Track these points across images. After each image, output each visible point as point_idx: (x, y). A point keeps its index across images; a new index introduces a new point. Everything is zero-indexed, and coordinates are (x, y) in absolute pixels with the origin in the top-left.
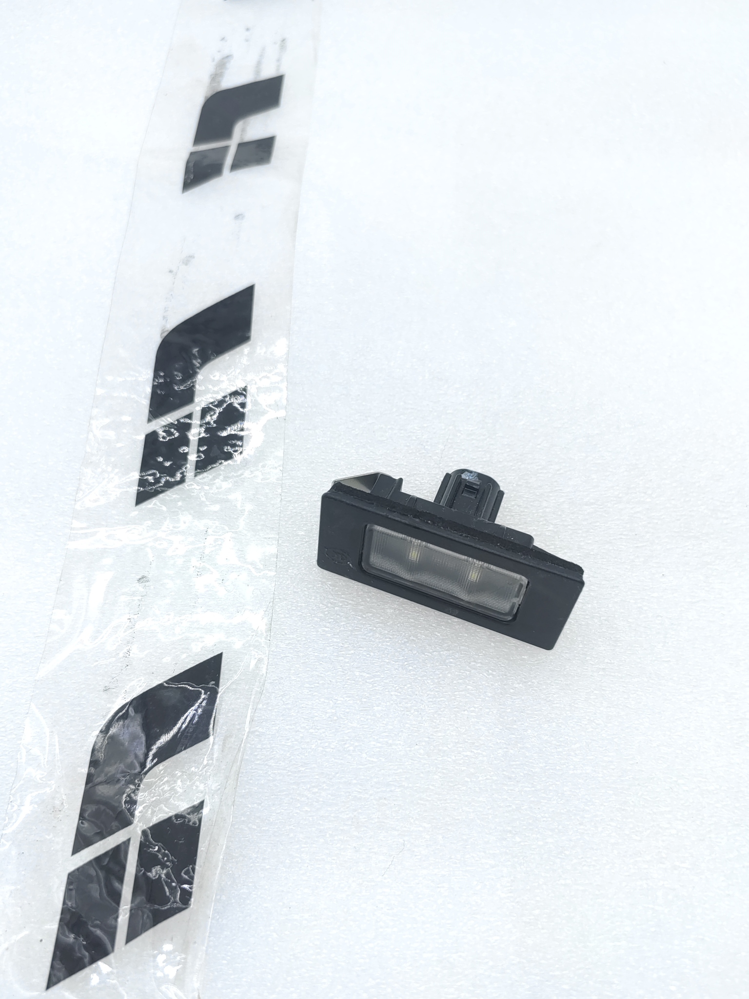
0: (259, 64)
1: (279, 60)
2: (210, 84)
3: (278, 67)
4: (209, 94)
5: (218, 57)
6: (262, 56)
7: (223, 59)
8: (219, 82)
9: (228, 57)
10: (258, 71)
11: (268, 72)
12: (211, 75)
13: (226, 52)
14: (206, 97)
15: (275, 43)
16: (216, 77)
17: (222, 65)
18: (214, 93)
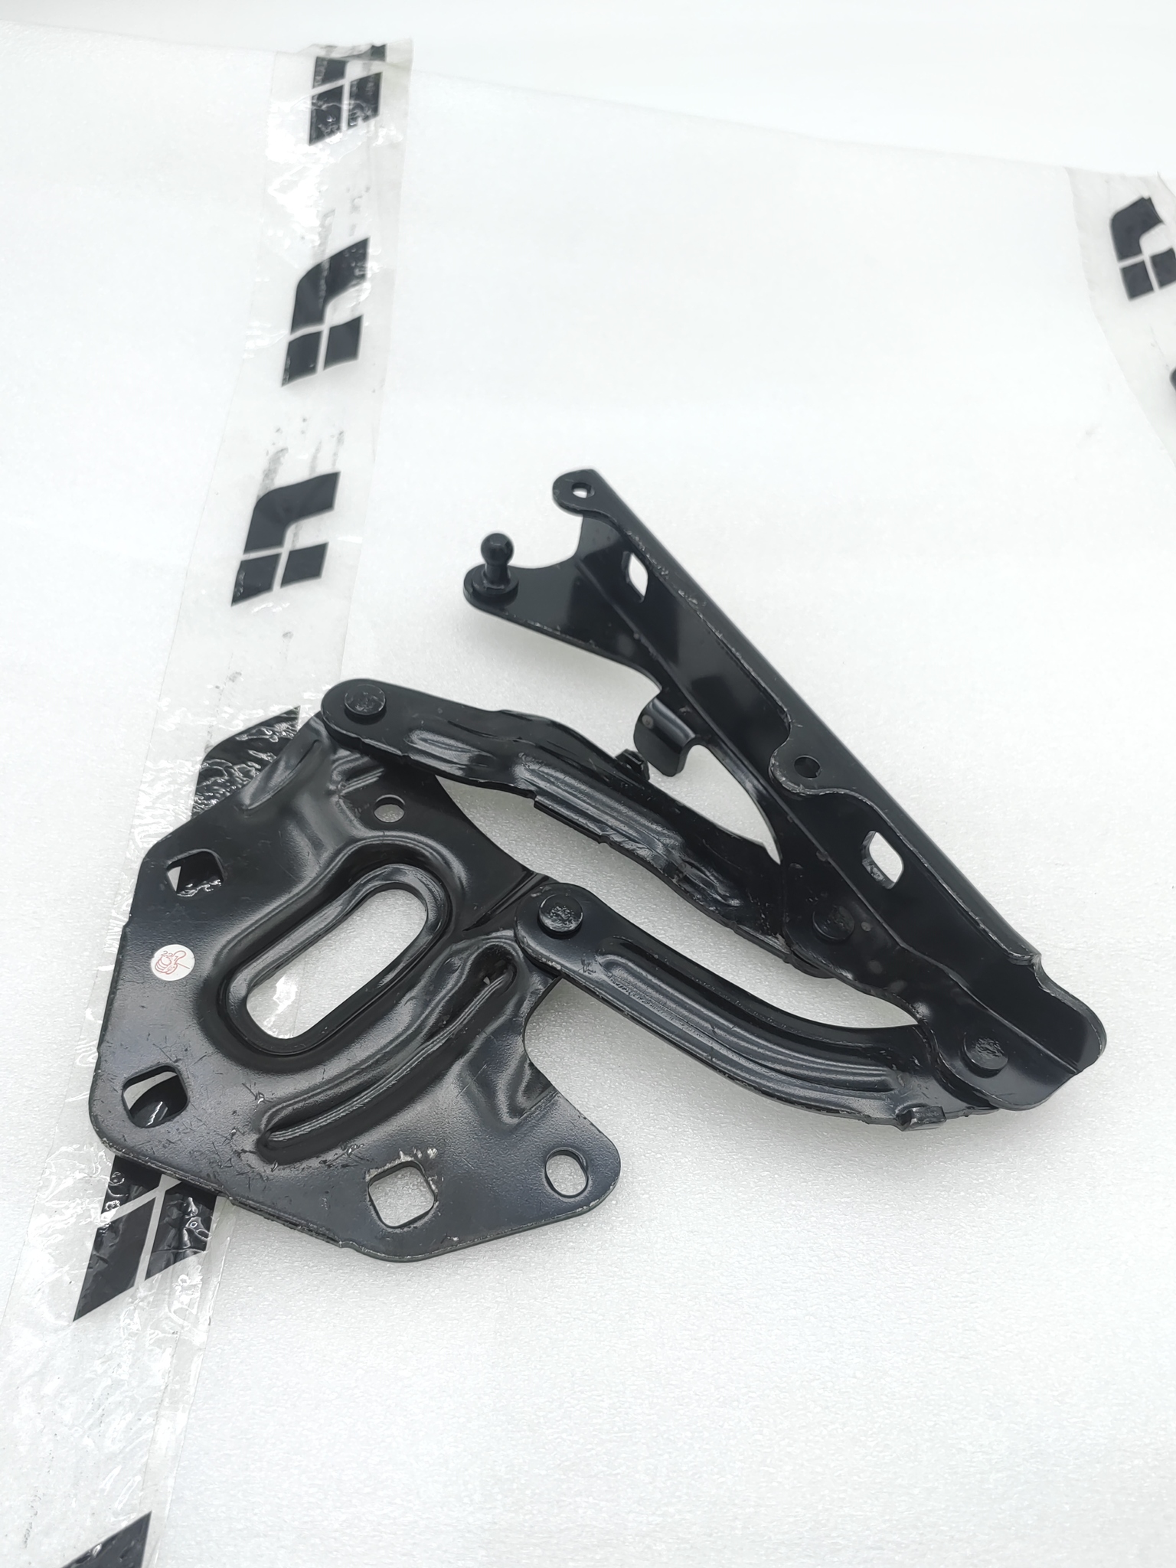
0: (315, 458)
1: (335, 454)
2: (263, 480)
3: (334, 464)
4: (262, 494)
5: (272, 450)
6: (318, 450)
7: (278, 452)
8: (272, 480)
9: (283, 450)
10: (313, 468)
11: (324, 469)
12: (265, 471)
13: (281, 445)
14: (258, 496)
15: (332, 436)
16: (269, 474)
17: (276, 459)
18: (267, 492)
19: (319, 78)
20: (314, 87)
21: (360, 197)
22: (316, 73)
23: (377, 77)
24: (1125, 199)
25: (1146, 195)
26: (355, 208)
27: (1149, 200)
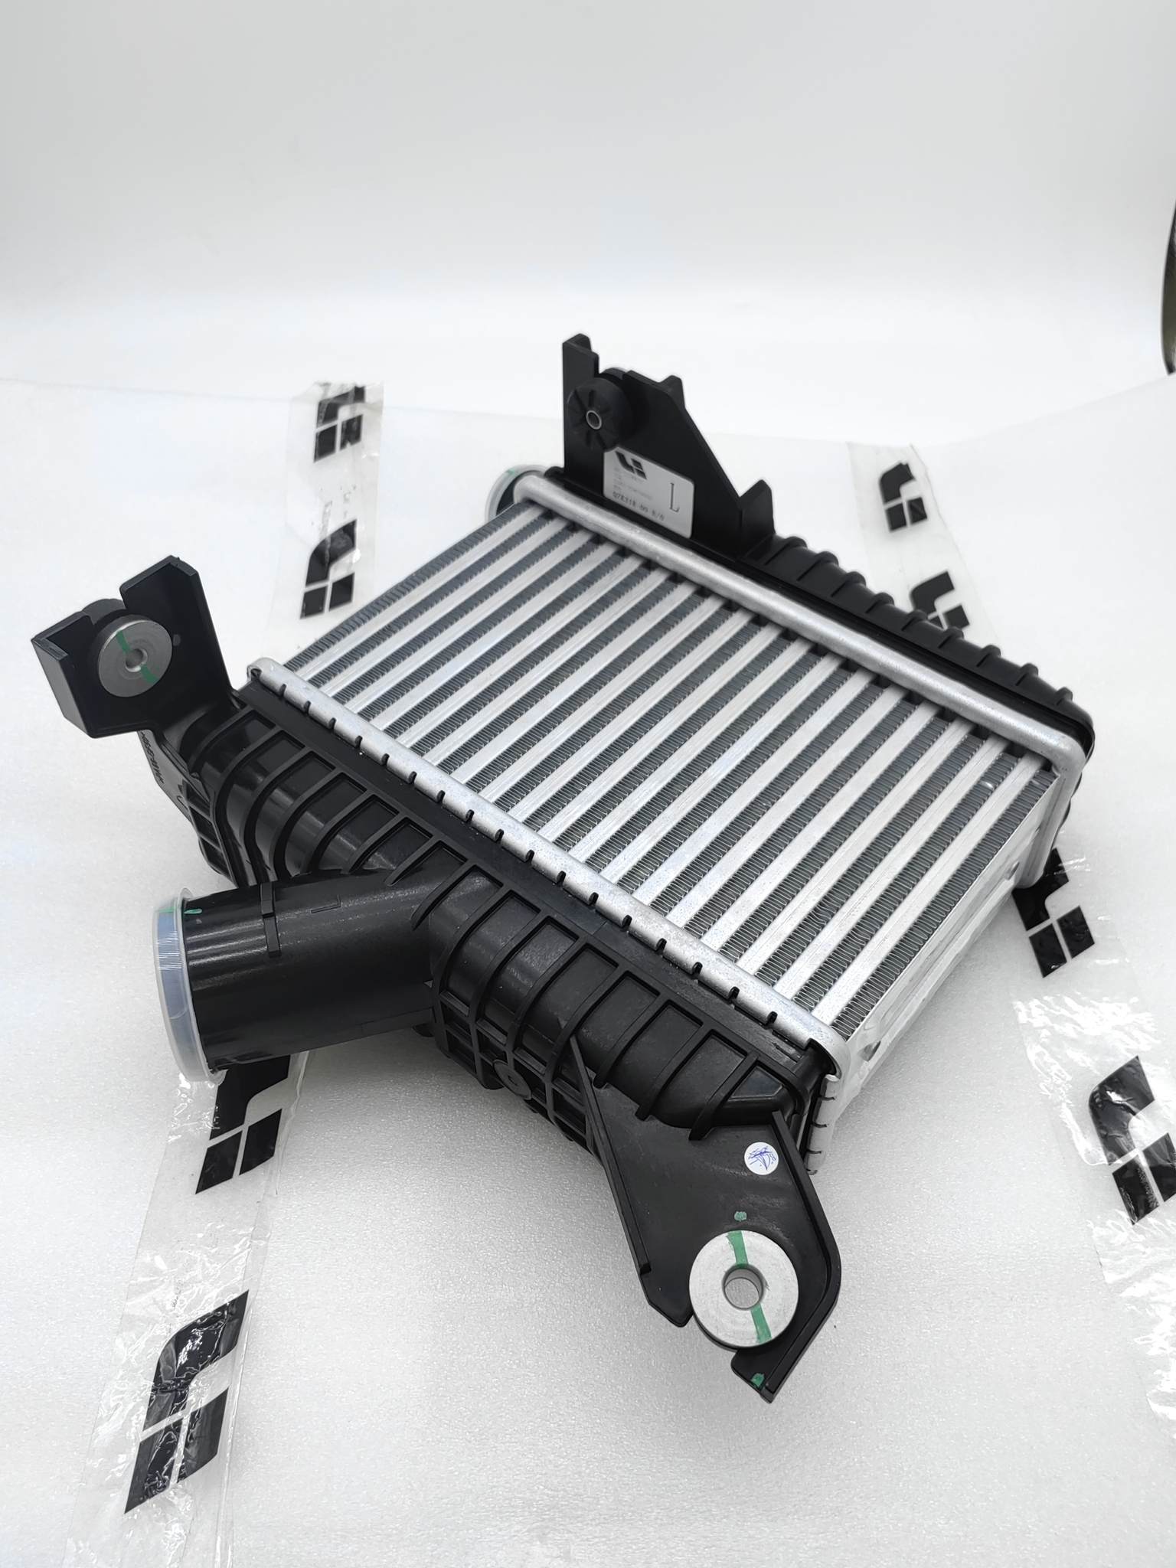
19: (321, 421)
20: (317, 426)
21: (350, 493)
22: (319, 417)
23: (359, 419)
24: (890, 464)
25: (904, 462)
26: (346, 500)
27: (907, 466)
